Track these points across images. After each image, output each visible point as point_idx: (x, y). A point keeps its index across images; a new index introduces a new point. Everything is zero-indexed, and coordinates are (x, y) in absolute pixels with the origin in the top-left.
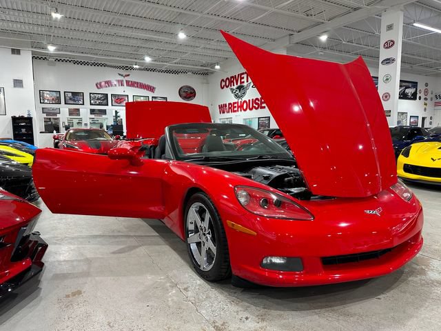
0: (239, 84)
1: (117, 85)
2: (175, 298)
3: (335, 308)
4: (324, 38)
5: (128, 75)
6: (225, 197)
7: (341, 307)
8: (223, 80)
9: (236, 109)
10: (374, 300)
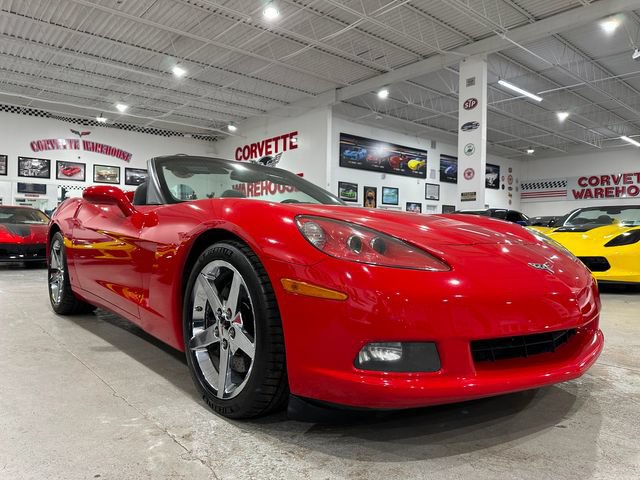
0: (264, 154)
1: (68, 147)
2: (162, 456)
3: (496, 448)
4: (383, 94)
5: (88, 133)
6: (273, 241)
7: (505, 445)
8: (239, 149)
9: (259, 191)
10: (555, 429)
